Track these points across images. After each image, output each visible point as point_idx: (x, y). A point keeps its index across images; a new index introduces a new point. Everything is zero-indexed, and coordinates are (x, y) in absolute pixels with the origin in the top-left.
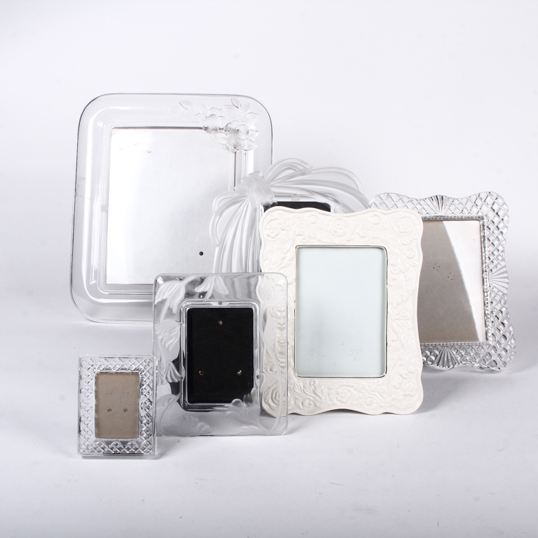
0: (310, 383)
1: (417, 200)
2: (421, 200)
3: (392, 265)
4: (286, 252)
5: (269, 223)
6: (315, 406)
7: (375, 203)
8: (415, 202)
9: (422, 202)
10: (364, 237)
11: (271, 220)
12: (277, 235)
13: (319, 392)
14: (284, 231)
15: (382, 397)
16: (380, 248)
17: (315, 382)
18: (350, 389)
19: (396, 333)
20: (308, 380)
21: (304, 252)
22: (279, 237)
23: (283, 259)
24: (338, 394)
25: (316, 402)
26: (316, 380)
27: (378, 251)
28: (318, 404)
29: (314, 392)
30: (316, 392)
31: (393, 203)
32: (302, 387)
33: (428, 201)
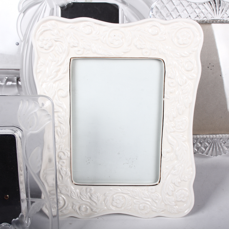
0: (86, 191)
1: (196, 4)
2: (200, 4)
3: (170, 78)
4: (61, 65)
5: (41, 34)
6: (92, 210)
7: (157, 7)
8: (193, 5)
9: (201, 6)
10: (141, 49)
11: (44, 31)
12: (50, 47)
13: (95, 199)
14: (57, 43)
15: (156, 202)
16: (159, 60)
17: (91, 190)
18: (125, 196)
19: (170, 144)
20: (84, 187)
21: (80, 64)
22: (52, 49)
23: (58, 71)
24: (113, 200)
25: (92, 208)
26: (92, 187)
27: (156, 63)
28: (94, 209)
29: (90, 198)
30: (92, 199)
31: (174, 7)
32: (79, 195)
33: (206, 5)
